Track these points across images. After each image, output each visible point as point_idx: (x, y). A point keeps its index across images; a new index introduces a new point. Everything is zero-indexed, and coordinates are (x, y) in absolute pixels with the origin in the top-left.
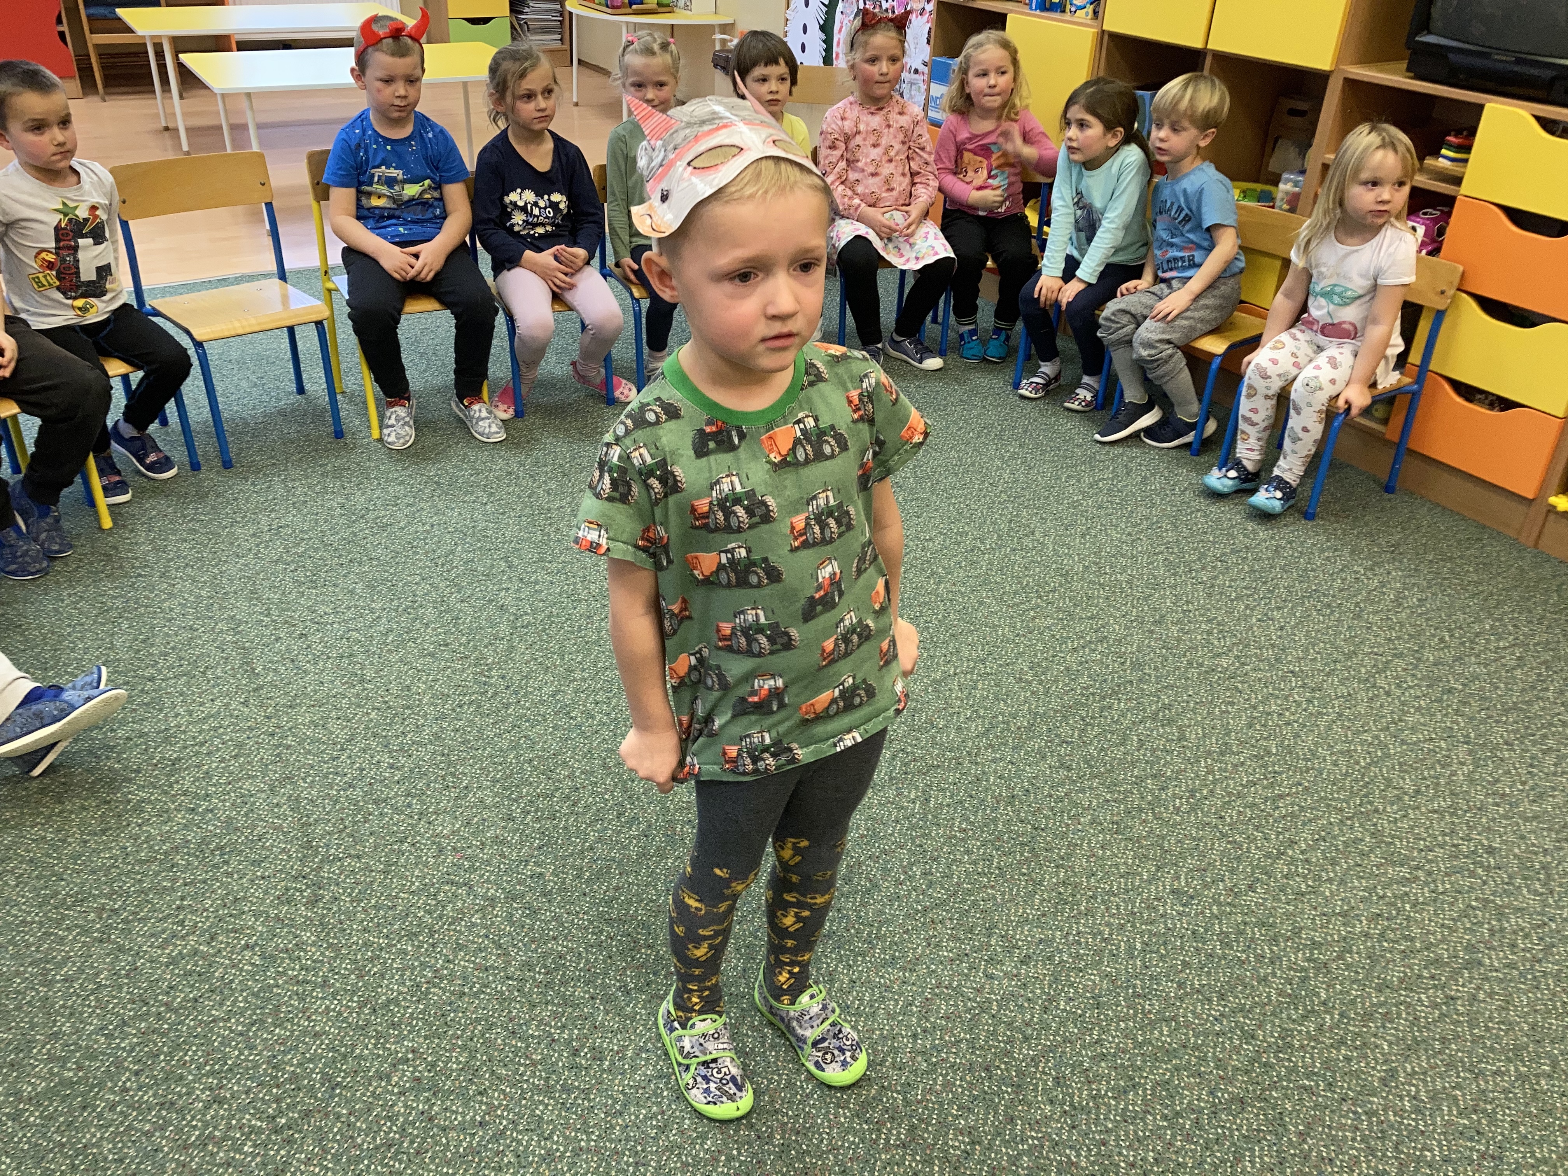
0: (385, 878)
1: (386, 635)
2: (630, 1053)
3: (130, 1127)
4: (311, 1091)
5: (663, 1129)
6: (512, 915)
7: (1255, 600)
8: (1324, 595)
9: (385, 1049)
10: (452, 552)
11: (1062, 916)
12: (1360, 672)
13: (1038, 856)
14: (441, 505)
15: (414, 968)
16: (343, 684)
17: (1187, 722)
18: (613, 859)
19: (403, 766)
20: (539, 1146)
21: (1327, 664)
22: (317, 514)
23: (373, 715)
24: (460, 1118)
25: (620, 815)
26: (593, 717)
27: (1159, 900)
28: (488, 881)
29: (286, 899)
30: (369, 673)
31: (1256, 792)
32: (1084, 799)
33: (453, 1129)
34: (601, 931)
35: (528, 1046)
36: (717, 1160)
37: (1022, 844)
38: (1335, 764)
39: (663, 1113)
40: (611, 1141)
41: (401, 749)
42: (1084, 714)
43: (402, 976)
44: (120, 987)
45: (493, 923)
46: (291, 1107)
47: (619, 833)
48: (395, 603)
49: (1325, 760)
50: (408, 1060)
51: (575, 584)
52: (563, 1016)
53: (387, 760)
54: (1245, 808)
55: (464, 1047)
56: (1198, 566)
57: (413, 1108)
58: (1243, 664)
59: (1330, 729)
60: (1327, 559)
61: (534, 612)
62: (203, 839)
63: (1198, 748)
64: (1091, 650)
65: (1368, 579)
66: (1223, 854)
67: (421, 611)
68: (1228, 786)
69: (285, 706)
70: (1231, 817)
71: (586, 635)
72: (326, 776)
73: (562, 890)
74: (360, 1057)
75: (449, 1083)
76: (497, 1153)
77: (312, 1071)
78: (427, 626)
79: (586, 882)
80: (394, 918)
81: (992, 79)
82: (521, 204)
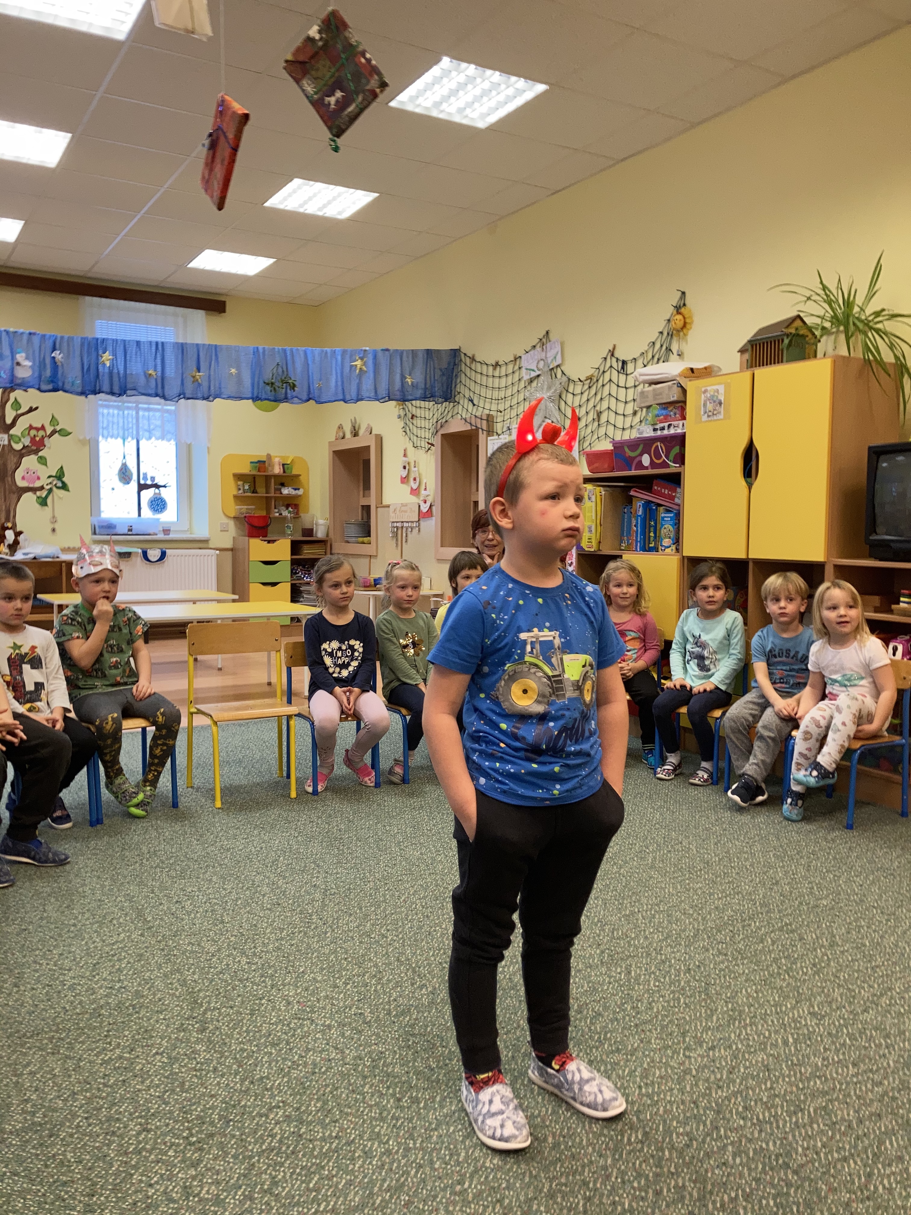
0: (251, 1017)
1: (237, 900)
2: (438, 1099)
3: (85, 1144)
4: (212, 1123)
6: (344, 1034)
9: (262, 1102)
10: (277, 860)
11: (734, 1026)
13: (711, 997)
14: (266, 838)
15: (277, 1061)
18: (412, 1005)
19: (257, 963)
20: (380, 1147)
23: (232, 939)
24: (321, 1135)
25: (412, 984)
26: (387, 937)
27: (801, 1017)
28: (324, 1017)
29: (182, 1029)
30: (227, 919)
32: (739, 969)
33: (317, 1140)
34: (409, 1040)
35: (364, 1098)
37: (699, 992)
40: (431, 1143)
41: (255, 955)
43: (270, 1065)
44: (70, 1076)
45: (330, 1038)
46: (201, 1132)
47: (413, 993)
48: (240, 885)
50: (279, 1107)
51: (364, 873)
52: (387, 1081)
55: (318, 1100)
56: (798, 857)
57: (286, 1131)
60: (886, 852)
61: (338, 887)
62: (120, 1002)
64: (731, 898)
67: (259, 889)
69: (169, 935)
72: (203, 968)
73: (378, 1019)
74: (245, 1106)
75: (310, 1117)
76: (350, 1151)
77: (212, 1114)
78: (264, 895)
79: (394, 1016)
80: (261, 1036)
81: (625, 589)
82: (329, 650)
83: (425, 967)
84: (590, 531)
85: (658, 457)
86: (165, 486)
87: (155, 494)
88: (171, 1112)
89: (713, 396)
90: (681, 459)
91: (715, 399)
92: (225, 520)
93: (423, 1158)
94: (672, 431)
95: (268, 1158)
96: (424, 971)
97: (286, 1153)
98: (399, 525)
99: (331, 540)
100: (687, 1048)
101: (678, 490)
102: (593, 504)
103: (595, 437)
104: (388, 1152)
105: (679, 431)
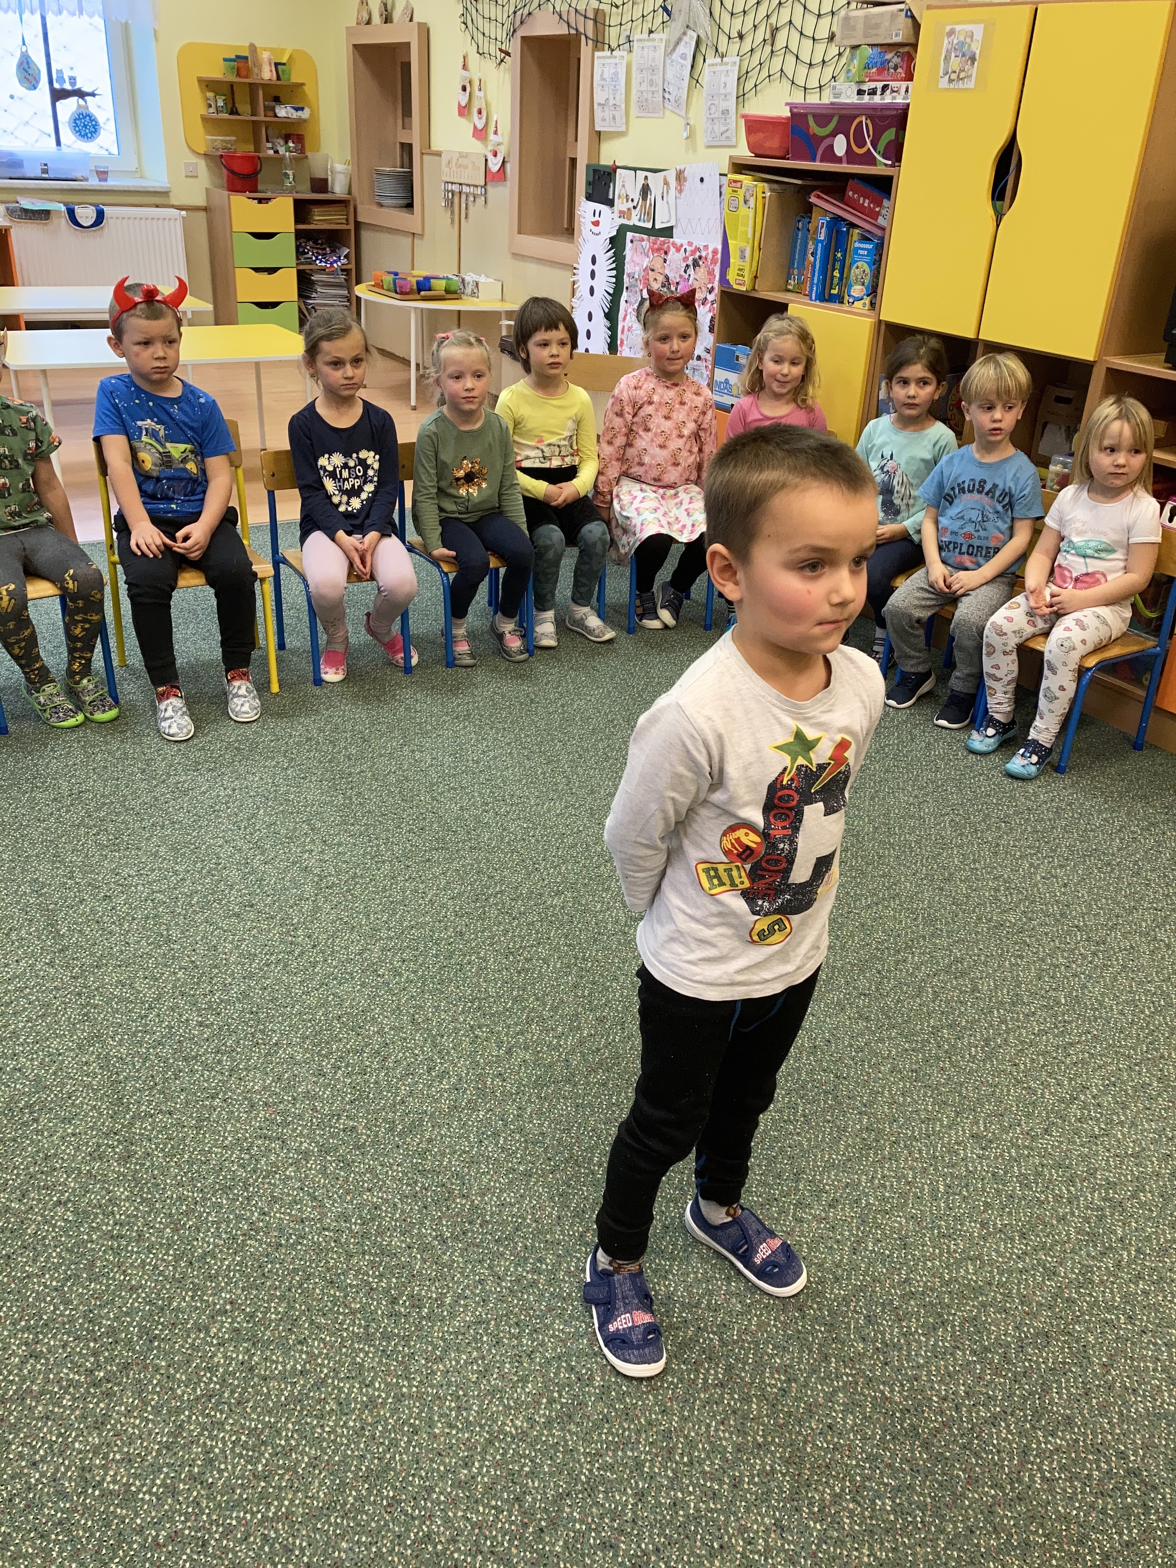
0: (198, 1133)
1: (191, 896)
2: (448, 1301)
4: (129, 1343)
5: (484, 1373)
6: (326, 1168)
7: (1038, 859)
8: (1104, 853)
9: (202, 1301)
10: (254, 816)
11: (867, 1160)
12: (1141, 926)
13: (841, 1104)
14: (242, 770)
15: (229, 1221)
16: (149, 945)
17: (979, 975)
18: (426, 1112)
19: (212, 1024)
20: (361, 1393)
21: (1109, 919)
22: (117, 779)
23: (180, 974)
24: (280, 1368)
25: (430, 1070)
26: (400, 975)
27: (959, 1144)
28: (301, 1135)
29: (97, 1155)
30: (175, 933)
31: (1048, 1040)
32: (883, 1048)
33: (274, 1378)
34: (416, 1183)
35: (345, 1297)
36: (539, 1403)
37: (826, 1092)
38: (1122, 1013)
39: (483, 1358)
40: (432, 1386)
41: (210, 1007)
42: (880, 967)
43: (218, 1228)
45: (307, 1176)
47: (430, 1086)
48: (199, 865)
49: (1112, 1010)
50: (226, 1311)
51: (378, 846)
52: (380, 1265)
53: (195, 1018)
54: (1038, 1055)
55: (282, 1298)
56: (983, 826)
57: (232, 1360)
58: (1031, 919)
59: (1116, 980)
60: (1105, 820)
61: (338, 873)
63: (990, 1000)
64: (883, 906)
65: (1145, 839)
66: (1018, 1100)
67: (225, 873)
68: (1020, 1034)
69: (91, 966)
70: (1025, 1064)
71: (390, 895)
72: (135, 1034)
73: (376, 1142)
74: (178, 1309)
75: (268, 1333)
76: (319, 1401)
77: (130, 1324)
78: (231, 887)
79: (399, 1135)
80: (208, 1172)
81: (785, 368)
82: (330, 468)
83: (450, 1035)
84: (743, 257)
85: (861, 143)
86: (93, 94)
87: (79, 106)
88: (72, 1320)
89: (962, 44)
90: (895, 152)
91: (965, 49)
92: (193, 159)
93: (418, 1417)
94: (888, 99)
95: (202, 1414)
96: (447, 1042)
97: (229, 1404)
98: (456, 188)
99: (355, 201)
100: (799, 1204)
101: (886, 203)
102: (751, 213)
103: (764, 73)
104: (371, 1404)
105: (899, 100)
